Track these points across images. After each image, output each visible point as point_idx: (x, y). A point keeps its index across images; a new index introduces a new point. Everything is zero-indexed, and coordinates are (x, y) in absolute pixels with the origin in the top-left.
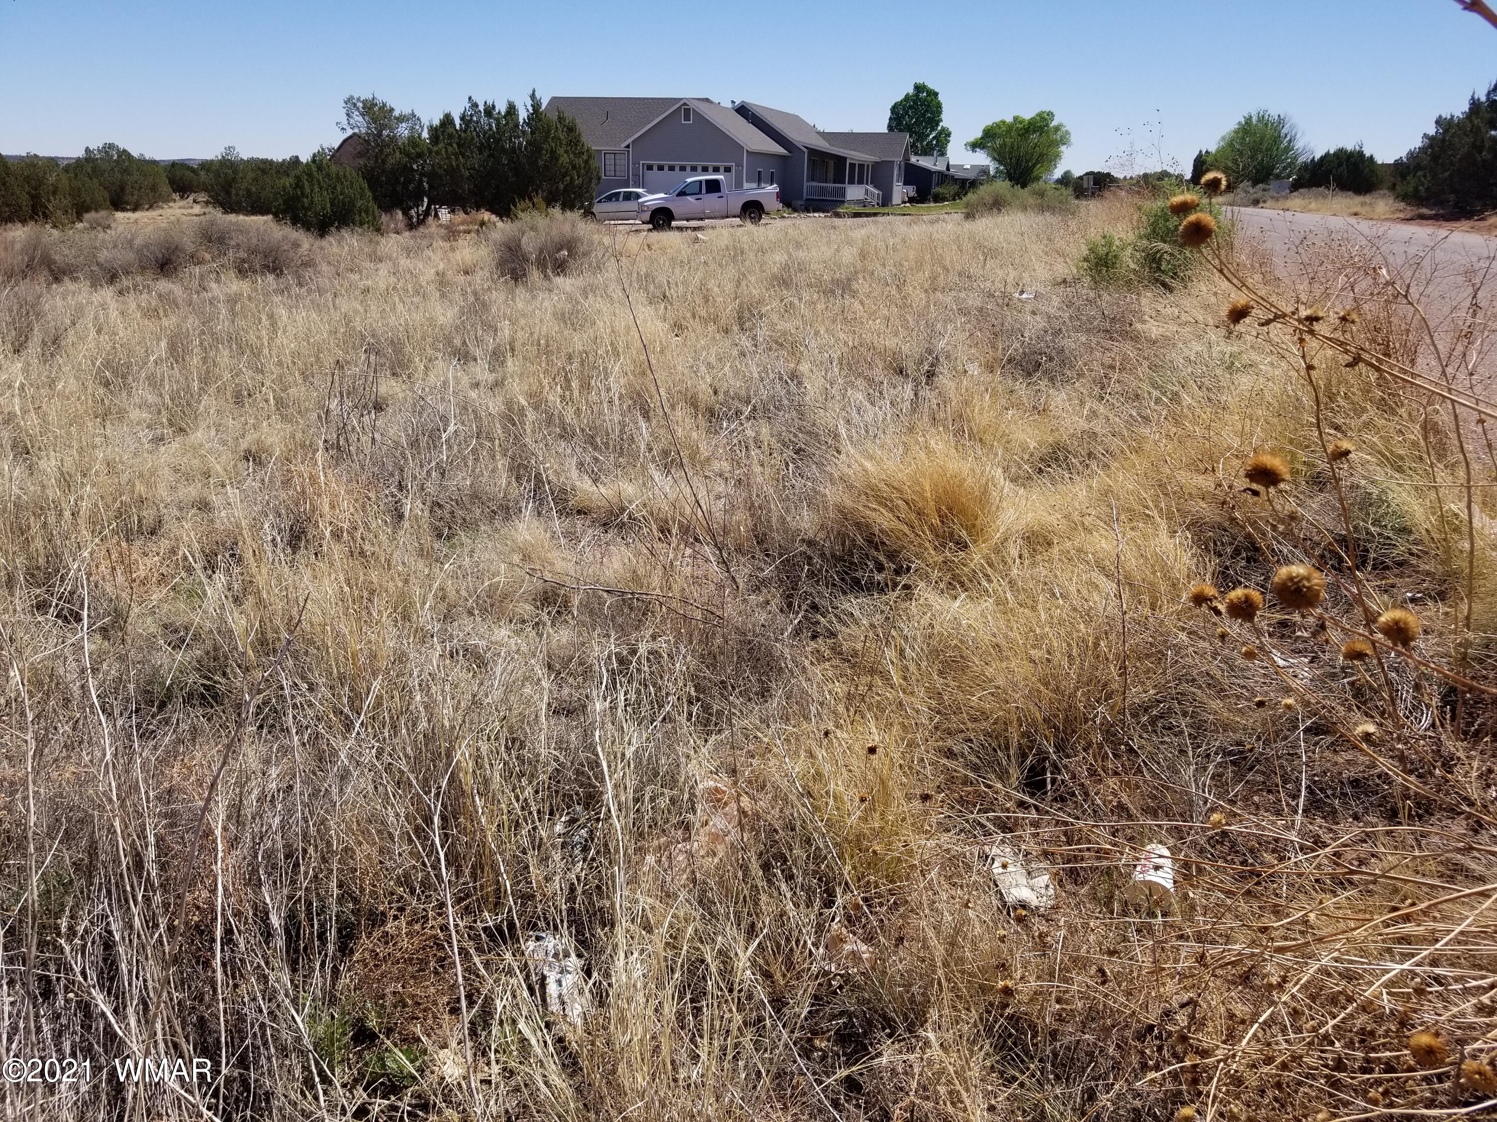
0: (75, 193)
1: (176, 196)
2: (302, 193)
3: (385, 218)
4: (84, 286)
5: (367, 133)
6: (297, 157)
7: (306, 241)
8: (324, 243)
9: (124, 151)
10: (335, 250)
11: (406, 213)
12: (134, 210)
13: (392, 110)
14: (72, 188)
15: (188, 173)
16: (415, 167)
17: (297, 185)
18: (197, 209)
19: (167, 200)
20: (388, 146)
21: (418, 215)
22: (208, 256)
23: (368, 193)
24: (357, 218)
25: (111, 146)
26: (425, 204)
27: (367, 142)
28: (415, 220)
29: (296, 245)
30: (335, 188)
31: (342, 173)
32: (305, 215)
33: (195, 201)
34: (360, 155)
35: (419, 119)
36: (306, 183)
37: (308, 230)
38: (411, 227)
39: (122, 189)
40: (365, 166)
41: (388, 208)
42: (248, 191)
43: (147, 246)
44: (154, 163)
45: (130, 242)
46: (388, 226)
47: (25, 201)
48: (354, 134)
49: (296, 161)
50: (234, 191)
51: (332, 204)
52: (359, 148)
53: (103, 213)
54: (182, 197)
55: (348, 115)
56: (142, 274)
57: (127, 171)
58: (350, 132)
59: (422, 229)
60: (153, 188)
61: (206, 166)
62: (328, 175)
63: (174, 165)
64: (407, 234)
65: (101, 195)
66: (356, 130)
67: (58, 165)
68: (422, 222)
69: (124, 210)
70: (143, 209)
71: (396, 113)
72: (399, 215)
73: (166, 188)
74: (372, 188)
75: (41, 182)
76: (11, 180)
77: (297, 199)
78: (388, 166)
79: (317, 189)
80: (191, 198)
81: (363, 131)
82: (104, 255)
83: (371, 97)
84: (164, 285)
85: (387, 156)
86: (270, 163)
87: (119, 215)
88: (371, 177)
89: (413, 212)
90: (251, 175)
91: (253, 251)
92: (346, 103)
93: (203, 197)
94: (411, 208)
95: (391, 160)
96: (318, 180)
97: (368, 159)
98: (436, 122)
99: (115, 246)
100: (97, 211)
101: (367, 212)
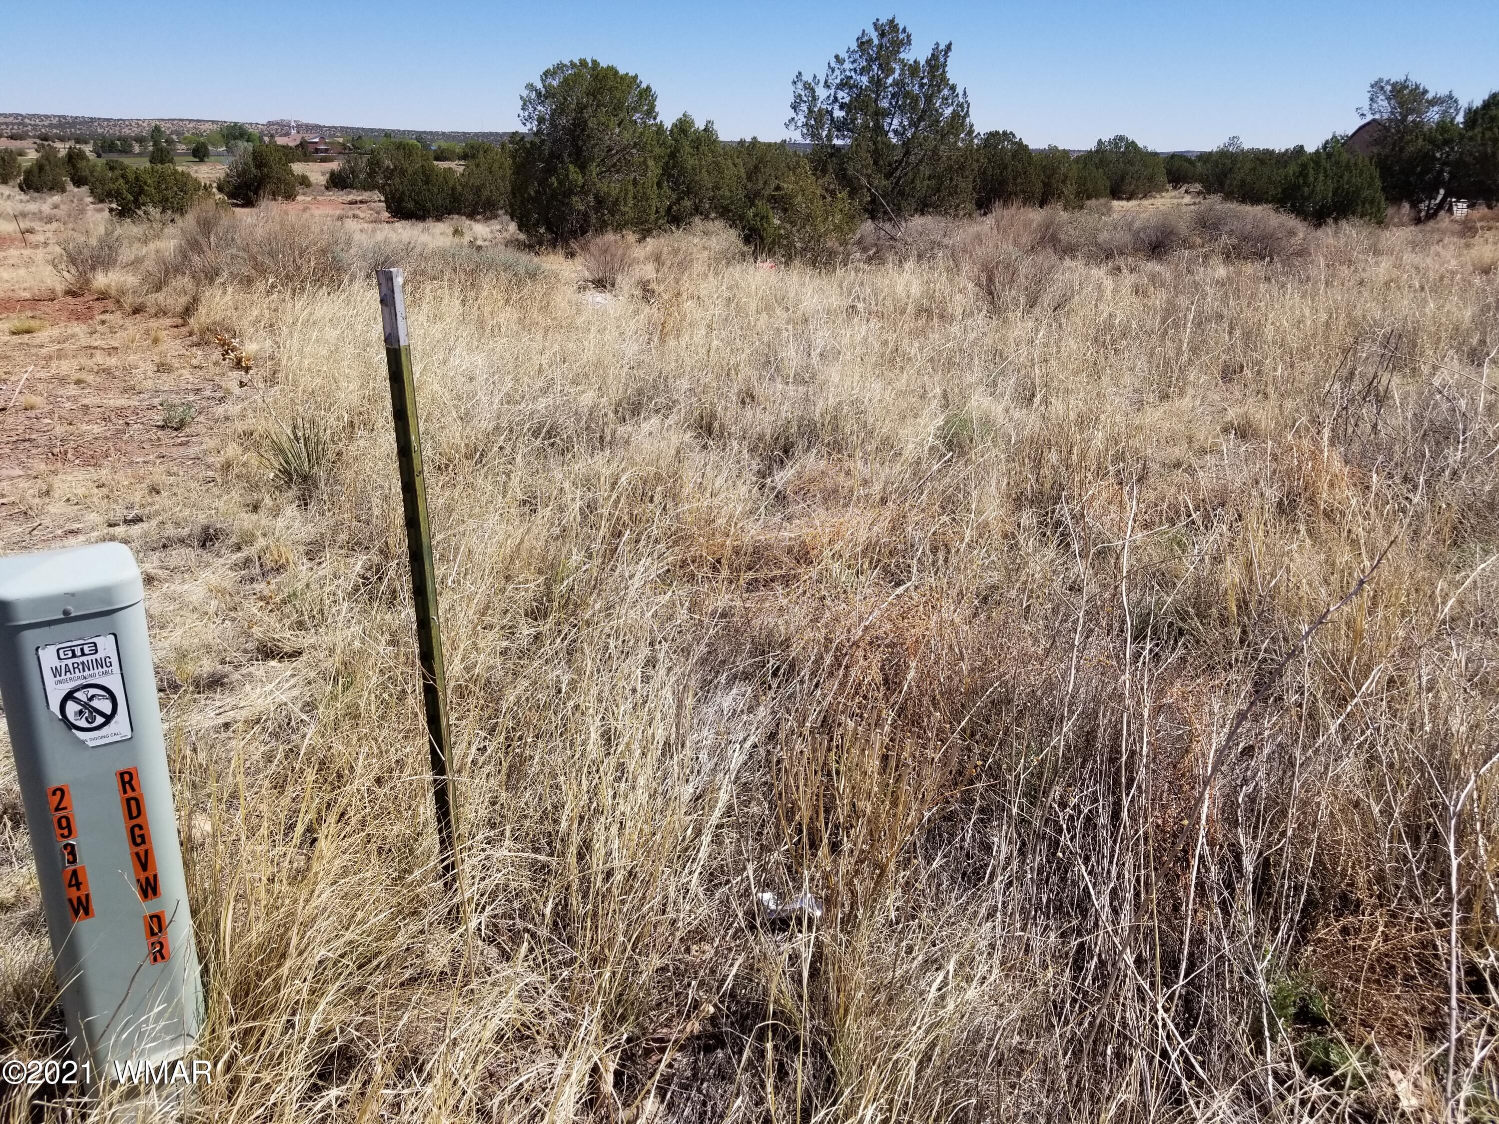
0: (1081, 181)
1: (1169, 187)
2: (1305, 183)
3: (1390, 211)
4: (1080, 264)
5: (1389, 120)
6: (1302, 147)
7: (1301, 228)
8: (1319, 233)
9: (1133, 142)
10: (1331, 241)
11: (1414, 205)
12: (1129, 199)
13: (1425, 92)
14: (1079, 178)
15: (1186, 164)
16: (1438, 155)
17: (1301, 173)
18: (1187, 199)
19: (1161, 190)
20: (1411, 132)
21: (1429, 208)
22: (1199, 241)
23: (1378, 183)
24: (1359, 209)
25: (1121, 138)
26: (1440, 197)
27: (1387, 129)
28: (1423, 214)
29: (1292, 233)
30: (1341, 177)
31: (1352, 161)
32: (1302, 205)
33: (1187, 192)
34: (1376, 142)
35: (1456, 101)
36: (1311, 171)
37: (1305, 220)
38: (1418, 221)
39: (1123, 178)
40: (1379, 154)
41: (1395, 200)
42: (1243, 181)
43: (1144, 229)
44: (1156, 154)
45: (1130, 225)
46: (1392, 218)
47: (1038, 188)
48: (1374, 120)
49: (1300, 150)
50: (1228, 182)
51: (1335, 193)
52: (1376, 135)
53: (1102, 201)
54: (1175, 188)
55: (1372, 100)
56: (1133, 255)
57: (1131, 162)
58: (1369, 118)
59: (1431, 224)
60: (1151, 179)
61: (1204, 157)
62: (1337, 163)
63: (1173, 156)
64: (1413, 228)
65: (1104, 183)
66: (1377, 116)
67: (1069, 158)
68: (1432, 215)
69: (1120, 199)
70: (1137, 198)
71: (1430, 96)
72: (1406, 207)
73: (1162, 178)
74: (1383, 177)
75: (1054, 171)
76: (1031, 170)
77: (1297, 187)
78: (1406, 155)
79: (1321, 177)
80: (1183, 189)
81: (1385, 116)
82: (1104, 236)
83: (1403, 78)
84: (1153, 266)
85: (1407, 143)
86: (1269, 153)
87: (1115, 203)
88: (1384, 165)
89: (1422, 206)
90: (1249, 166)
91: (1245, 239)
92: (1372, 86)
93: (1198, 187)
94: (1422, 201)
95: (1411, 148)
96: (1325, 169)
97: (1384, 147)
98: (1478, 103)
99: (1115, 228)
100: (1097, 198)
101: (1372, 202)
